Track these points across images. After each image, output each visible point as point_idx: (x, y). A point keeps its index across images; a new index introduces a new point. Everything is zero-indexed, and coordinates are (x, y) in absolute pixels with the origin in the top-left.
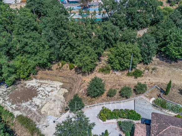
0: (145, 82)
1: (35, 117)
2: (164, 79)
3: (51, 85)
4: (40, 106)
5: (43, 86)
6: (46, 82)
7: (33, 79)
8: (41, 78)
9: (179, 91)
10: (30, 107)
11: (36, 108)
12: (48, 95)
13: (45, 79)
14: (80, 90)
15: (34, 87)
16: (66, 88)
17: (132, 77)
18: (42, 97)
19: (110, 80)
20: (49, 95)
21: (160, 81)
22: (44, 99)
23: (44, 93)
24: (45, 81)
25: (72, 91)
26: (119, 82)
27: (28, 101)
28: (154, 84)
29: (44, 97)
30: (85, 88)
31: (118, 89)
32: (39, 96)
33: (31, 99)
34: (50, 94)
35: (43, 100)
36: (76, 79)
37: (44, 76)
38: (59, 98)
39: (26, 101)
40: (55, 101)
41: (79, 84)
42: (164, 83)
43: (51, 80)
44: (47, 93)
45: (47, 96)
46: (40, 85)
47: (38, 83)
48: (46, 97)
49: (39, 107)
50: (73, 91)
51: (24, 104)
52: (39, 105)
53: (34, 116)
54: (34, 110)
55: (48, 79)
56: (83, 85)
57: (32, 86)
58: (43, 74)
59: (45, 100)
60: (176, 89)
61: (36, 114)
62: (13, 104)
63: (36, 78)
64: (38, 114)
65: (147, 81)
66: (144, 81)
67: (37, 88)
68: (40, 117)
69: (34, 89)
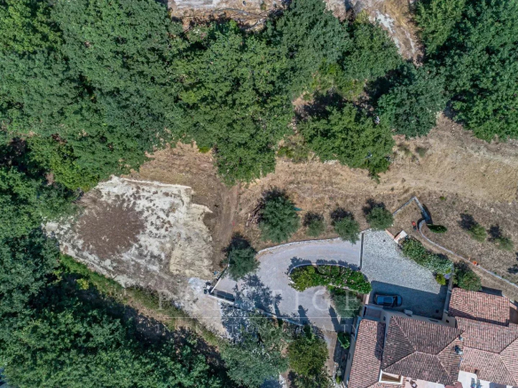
0: (392, 189)
1: (164, 283)
2: (437, 179)
3: (163, 190)
4: (163, 256)
5: (147, 194)
9: (460, 219)
10: (142, 262)
11: (157, 263)
12: (169, 222)
14: (241, 209)
15: (124, 201)
17: (364, 171)
18: (158, 232)
19: (311, 182)
20: (172, 223)
21: (427, 185)
22: (165, 236)
23: (155, 216)
25: (221, 212)
26: (330, 188)
27: (131, 246)
28: (411, 191)
29: (162, 231)
30: (250, 204)
31: (329, 206)
32: (150, 228)
33: (137, 241)
34: (171, 219)
35: (163, 241)
38: (197, 231)
39: (126, 247)
40: (189, 239)
41: (235, 195)
42: (435, 192)
44: (162, 215)
45: (167, 225)
46: (135, 190)
47: (126, 183)
48: (166, 230)
49: (161, 260)
50: (224, 212)
51: (126, 256)
52: (159, 255)
53: (161, 283)
54: (155, 268)
56: (245, 195)
57: (117, 196)
59: (168, 239)
60: (455, 213)
61: (163, 279)
62: (102, 259)
64: (166, 277)
65: (398, 185)
66: (390, 186)
67: (134, 203)
68: (173, 283)
69: (125, 205)
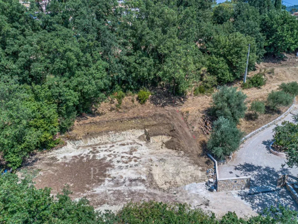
3: (120, 143)
5: (104, 149)
6: (104, 138)
7: (66, 144)
8: (89, 135)
10: (122, 188)
11: (140, 183)
12: (135, 157)
13: (100, 134)
14: (193, 128)
16: (162, 134)
18: (128, 164)
20: (139, 157)
22: (137, 165)
23: (119, 157)
24: (99, 138)
25: (178, 134)
32: (116, 164)
36: (169, 114)
37: (93, 129)
38: (165, 154)
39: (96, 183)
40: (162, 160)
41: (182, 120)
43: (116, 131)
44: (126, 155)
46: (92, 149)
47: (81, 148)
48: (135, 161)
49: (144, 180)
50: (181, 133)
51: (99, 190)
52: (139, 178)
54: (140, 188)
55: (107, 132)
56: (190, 118)
58: (87, 126)
59: (141, 166)
63: (73, 139)
67: (94, 156)
69: (85, 159)
